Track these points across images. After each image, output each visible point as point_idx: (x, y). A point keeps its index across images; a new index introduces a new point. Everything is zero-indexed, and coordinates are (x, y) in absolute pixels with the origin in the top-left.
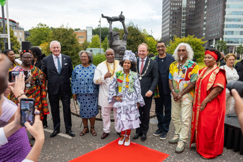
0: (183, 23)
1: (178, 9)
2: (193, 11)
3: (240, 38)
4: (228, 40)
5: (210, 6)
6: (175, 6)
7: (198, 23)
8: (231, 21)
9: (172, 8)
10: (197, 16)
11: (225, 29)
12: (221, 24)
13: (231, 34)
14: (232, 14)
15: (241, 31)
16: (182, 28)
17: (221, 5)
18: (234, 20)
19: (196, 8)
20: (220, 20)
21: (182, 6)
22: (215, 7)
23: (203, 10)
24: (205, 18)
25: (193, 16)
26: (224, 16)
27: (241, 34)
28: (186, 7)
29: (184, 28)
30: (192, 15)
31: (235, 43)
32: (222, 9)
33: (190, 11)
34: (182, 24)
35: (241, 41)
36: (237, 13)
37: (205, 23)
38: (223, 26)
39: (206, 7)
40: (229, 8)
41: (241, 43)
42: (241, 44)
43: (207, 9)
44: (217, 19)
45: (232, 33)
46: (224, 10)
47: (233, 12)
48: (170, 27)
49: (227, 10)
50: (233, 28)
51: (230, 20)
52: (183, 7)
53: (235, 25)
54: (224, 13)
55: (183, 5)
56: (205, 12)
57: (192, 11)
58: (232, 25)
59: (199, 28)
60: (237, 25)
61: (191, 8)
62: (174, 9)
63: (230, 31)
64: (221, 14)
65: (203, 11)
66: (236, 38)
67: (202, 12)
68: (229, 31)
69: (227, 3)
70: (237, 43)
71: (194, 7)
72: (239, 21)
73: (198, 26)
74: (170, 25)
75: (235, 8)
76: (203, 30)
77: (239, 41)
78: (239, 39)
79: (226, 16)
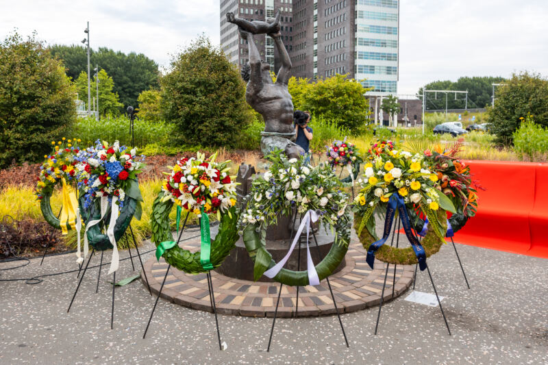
0: (268, 45)
1: (257, 13)
2: (289, 20)
3: (388, 82)
4: (365, 84)
5: (324, 12)
6: (249, 6)
7: (302, 46)
8: (368, 45)
9: (242, 9)
10: (299, 31)
11: (358, 62)
12: (348, 50)
13: (370, 73)
14: (368, 31)
15: (388, 67)
16: (267, 56)
17: (347, 11)
18: (374, 43)
19: (295, 14)
20: (348, 43)
21: (263, 5)
22: (335, 15)
23: (310, 18)
24: (316, 36)
25: (289, 29)
26: (354, 35)
27: (388, 73)
28: (273, 9)
29: (271, 56)
30: (287, 27)
31: (379, 91)
32: (349, 19)
33: (282, 18)
34: (266, 46)
35: (390, 88)
36: (378, 29)
37: (315, 47)
38: (354, 54)
39: (316, 12)
40: (362, 17)
41: (390, 91)
42: (390, 94)
43: (318, 17)
44: (341, 39)
45: (372, 69)
46: (354, 22)
47: (371, 26)
48: (240, 52)
49: (358, 21)
50: (373, 59)
51: (367, 43)
52: (266, 8)
53: (376, 53)
54: (354, 29)
55: (266, 5)
56: (316, 24)
57: (287, 18)
58: (371, 53)
59: (304, 56)
60: (379, 54)
61: (284, 13)
62: (247, 12)
63: (367, 66)
64: (347, 29)
65: (311, 20)
66: (379, 81)
67: (308, 23)
68: (365, 66)
69: (358, 8)
70: (382, 91)
71: (291, 10)
72: (382, 46)
73: (301, 52)
74: (240, 48)
75: (374, 18)
76: (313, 62)
77: (385, 88)
78: (384, 82)
79: (358, 35)
